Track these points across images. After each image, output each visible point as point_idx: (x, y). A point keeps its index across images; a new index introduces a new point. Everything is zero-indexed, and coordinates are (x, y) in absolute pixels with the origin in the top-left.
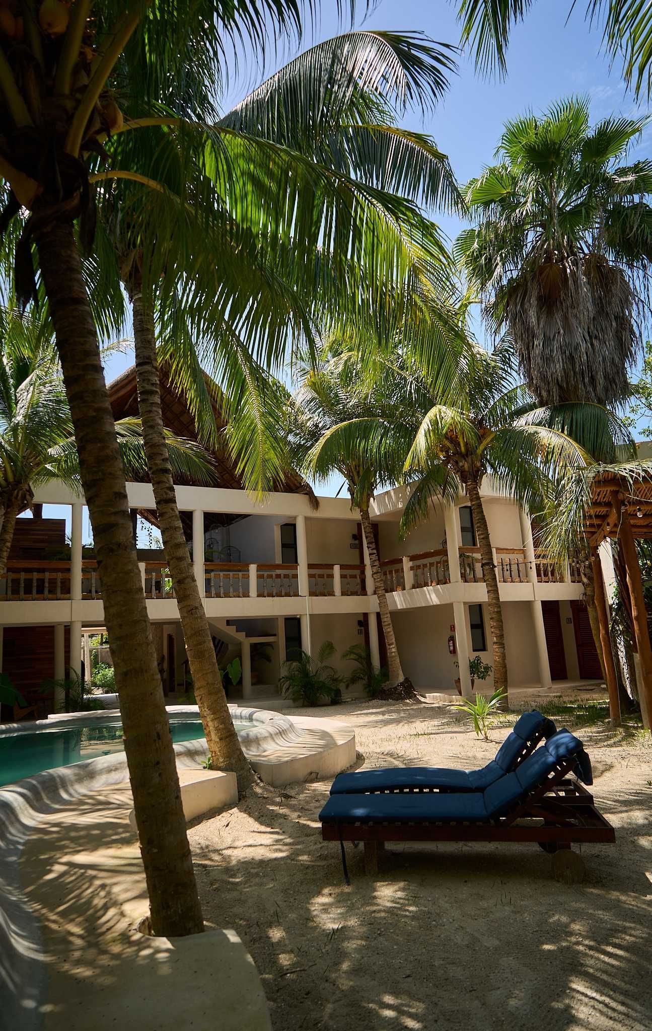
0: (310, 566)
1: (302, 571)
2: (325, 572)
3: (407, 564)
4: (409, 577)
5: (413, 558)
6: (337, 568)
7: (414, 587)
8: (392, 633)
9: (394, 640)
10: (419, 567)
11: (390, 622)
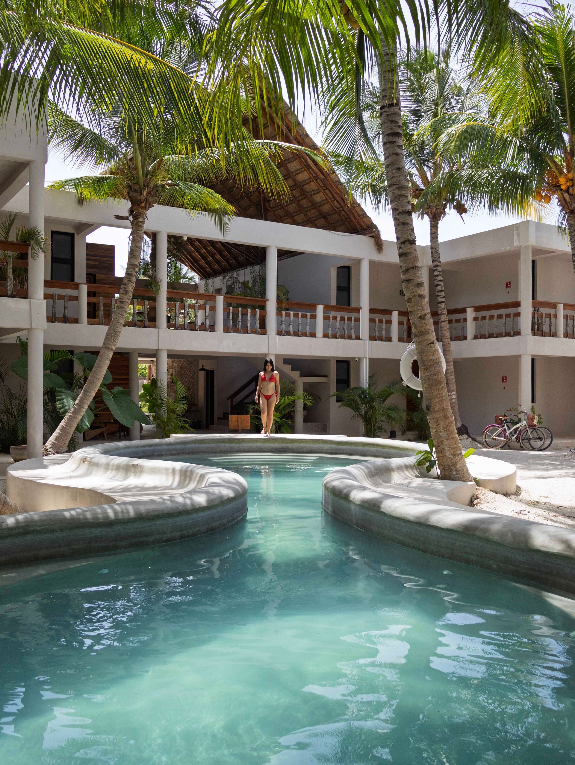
0: (372, 311)
1: (364, 316)
2: (384, 318)
3: (470, 314)
4: (471, 328)
5: (477, 309)
6: (395, 314)
7: (476, 337)
8: (454, 380)
9: (455, 388)
10: (484, 318)
11: (453, 370)
